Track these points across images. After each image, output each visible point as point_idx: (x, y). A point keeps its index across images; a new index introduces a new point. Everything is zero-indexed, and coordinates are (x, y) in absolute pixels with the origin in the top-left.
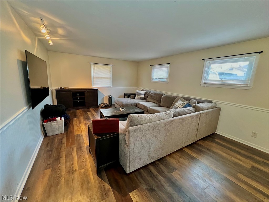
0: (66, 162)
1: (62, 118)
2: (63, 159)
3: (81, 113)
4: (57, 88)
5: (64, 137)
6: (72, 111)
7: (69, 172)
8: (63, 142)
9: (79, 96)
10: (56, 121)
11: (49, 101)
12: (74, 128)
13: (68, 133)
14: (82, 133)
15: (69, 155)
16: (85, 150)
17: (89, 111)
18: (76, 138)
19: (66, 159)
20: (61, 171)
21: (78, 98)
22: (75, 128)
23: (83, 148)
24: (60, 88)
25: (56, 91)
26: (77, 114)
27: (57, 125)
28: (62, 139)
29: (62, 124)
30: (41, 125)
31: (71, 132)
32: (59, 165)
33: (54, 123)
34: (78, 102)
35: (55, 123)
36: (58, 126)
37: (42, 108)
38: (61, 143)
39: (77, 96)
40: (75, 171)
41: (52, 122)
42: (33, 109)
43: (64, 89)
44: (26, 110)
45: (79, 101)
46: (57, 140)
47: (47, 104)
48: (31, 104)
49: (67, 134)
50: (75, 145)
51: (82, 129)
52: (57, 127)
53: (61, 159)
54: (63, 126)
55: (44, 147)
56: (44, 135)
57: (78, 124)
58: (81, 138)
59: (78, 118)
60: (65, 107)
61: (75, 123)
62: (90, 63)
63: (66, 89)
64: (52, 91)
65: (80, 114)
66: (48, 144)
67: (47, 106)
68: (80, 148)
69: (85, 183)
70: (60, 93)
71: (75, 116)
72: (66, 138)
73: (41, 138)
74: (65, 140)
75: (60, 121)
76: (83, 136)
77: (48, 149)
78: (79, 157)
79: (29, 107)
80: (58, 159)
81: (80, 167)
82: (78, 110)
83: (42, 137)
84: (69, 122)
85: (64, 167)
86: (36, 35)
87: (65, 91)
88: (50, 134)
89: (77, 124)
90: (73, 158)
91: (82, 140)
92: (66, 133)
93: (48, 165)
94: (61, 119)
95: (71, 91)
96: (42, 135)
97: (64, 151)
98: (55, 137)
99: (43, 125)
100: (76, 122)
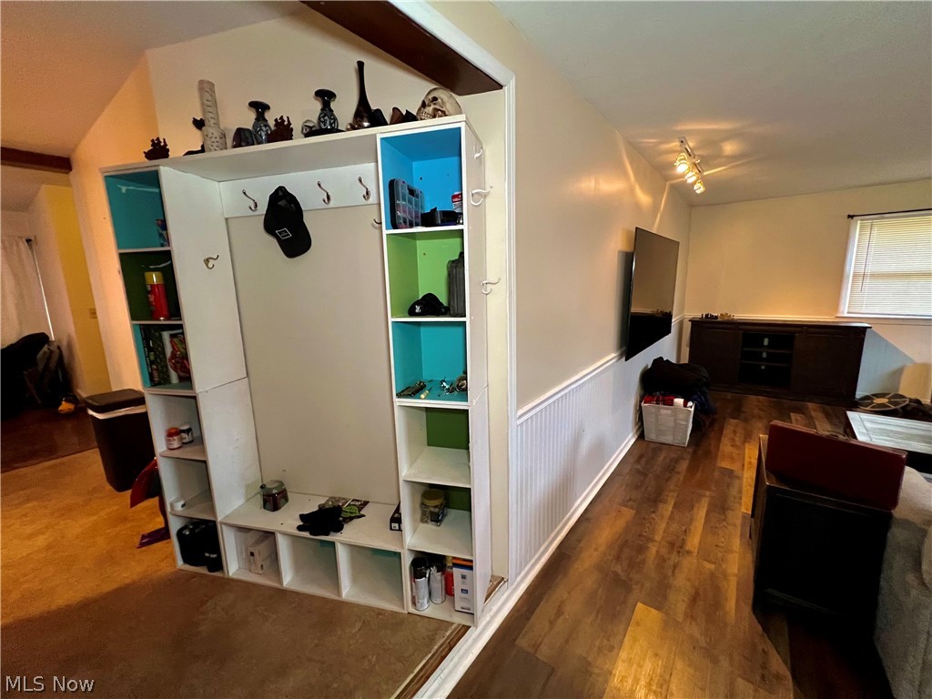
0: (671, 518)
1: (690, 404)
2: (667, 509)
3: (760, 409)
4: (698, 315)
5: (682, 459)
6: (729, 396)
7: (672, 544)
8: (677, 470)
9: (768, 346)
10: (672, 405)
11: (666, 348)
12: (721, 446)
13: (700, 452)
14: (743, 470)
15: (684, 505)
16: (739, 522)
17: (798, 410)
18: (716, 474)
19: (672, 513)
20: (654, 530)
21: (764, 355)
22: (726, 447)
23: (729, 513)
24: (707, 315)
25: (692, 325)
26: (743, 409)
27: (672, 419)
28: (677, 461)
29: (687, 421)
30: (636, 406)
31: (707, 453)
32: (653, 515)
33: (665, 411)
34: (763, 367)
35: (669, 412)
36: (675, 420)
37: (647, 366)
38: (670, 468)
39: (763, 346)
40: (689, 552)
41: (661, 406)
42: (626, 360)
43: (719, 320)
44: (614, 360)
45: (766, 367)
46: (665, 457)
47: (661, 358)
48: (624, 348)
49: (695, 453)
50: (708, 493)
51: (747, 459)
52: (672, 424)
53: (661, 506)
54: (687, 426)
55: (631, 460)
56: (638, 433)
57: (738, 441)
58: (736, 482)
59: (746, 420)
60: (706, 375)
61: (728, 431)
62: (849, 216)
63: (726, 318)
64: (681, 324)
65: (756, 411)
66: (641, 456)
67: (659, 362)
68: (721, 507)
69: (705, 599)
70: (704, 329)
71: (737, 412)
72: (688, 462)
73: (630, 440)
74: (683, 466)
75: (683, 409)
76: (745, 480)
77: (639, 467)
78: (710, 528)
79: (621, 356)
80: (655, 500)
81: (705, 554)
82: (753, 397)
83: (633, 436)
84: (712, 424)
85: (663, 526)
86: (666, 178)
87: (723, 326)
88: (651, 435)
89: (737, 439)
90: (692, 520)
91: (734, 491)
92: (691, 450)
93: (630, 499)
94: (685, 405)
95: (741, 327)
96: (635, 431)
97: (674, 491)
98: (661, 450)
99: (640, 406)
100: (735, 432)
